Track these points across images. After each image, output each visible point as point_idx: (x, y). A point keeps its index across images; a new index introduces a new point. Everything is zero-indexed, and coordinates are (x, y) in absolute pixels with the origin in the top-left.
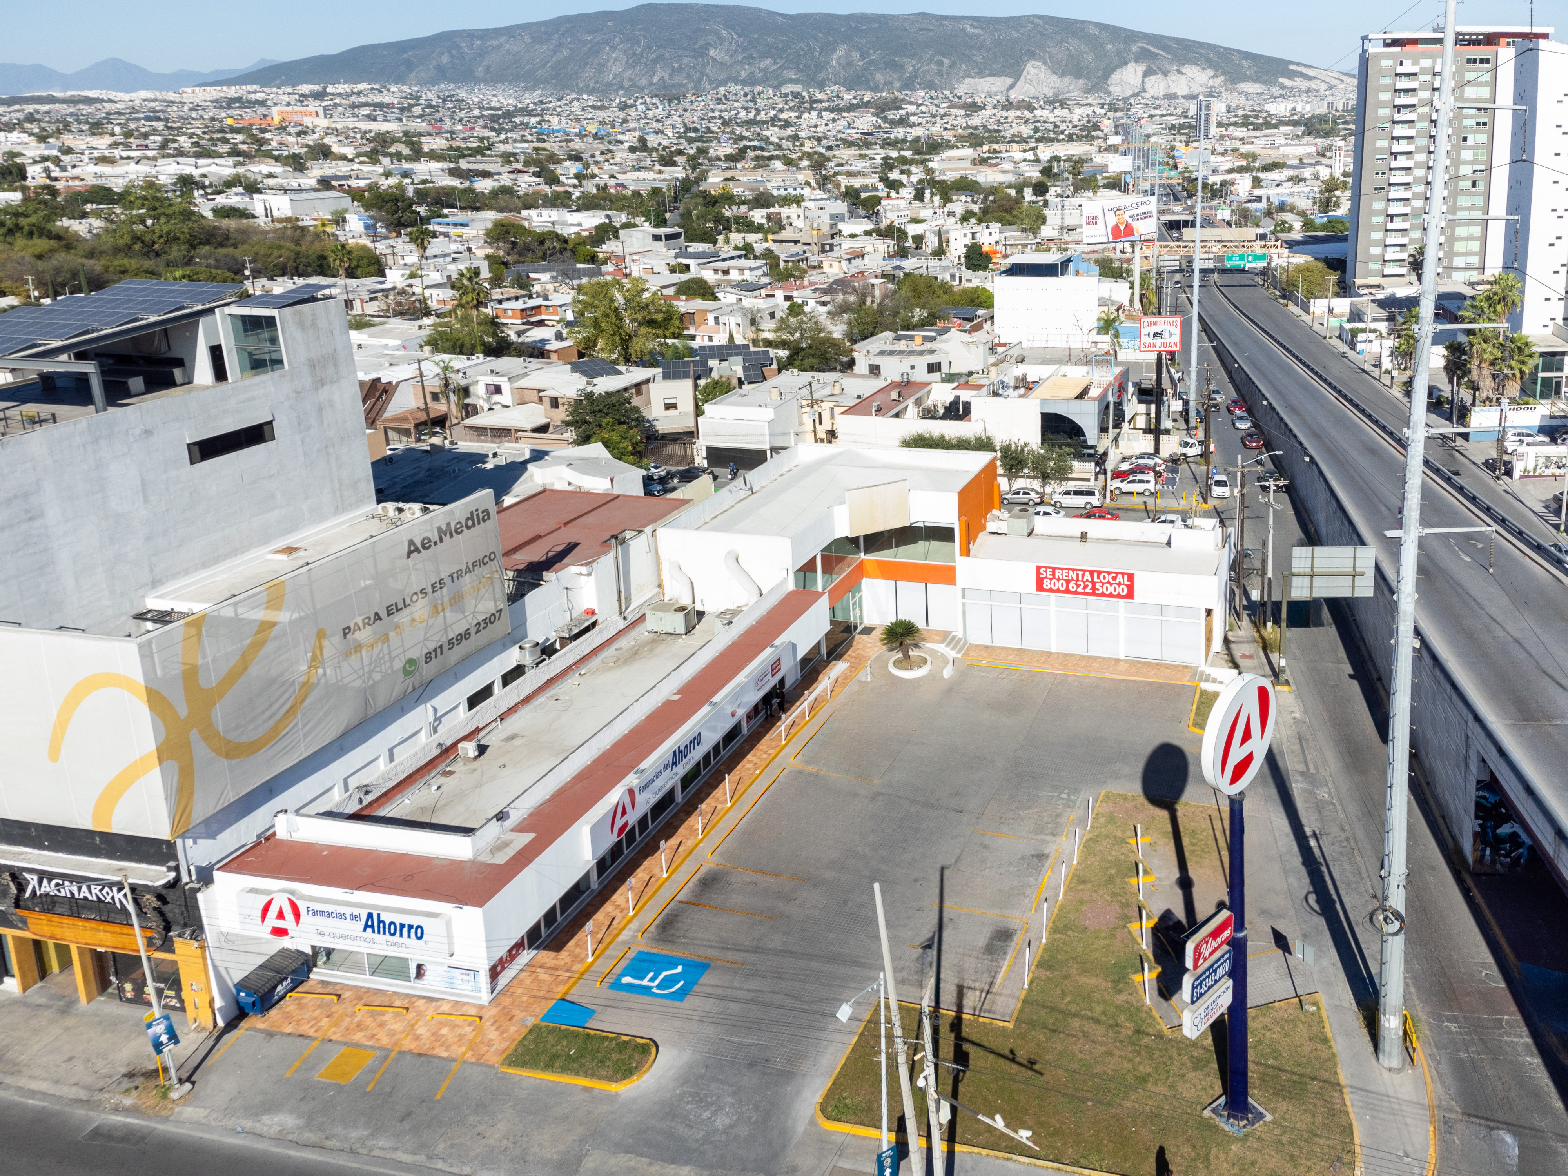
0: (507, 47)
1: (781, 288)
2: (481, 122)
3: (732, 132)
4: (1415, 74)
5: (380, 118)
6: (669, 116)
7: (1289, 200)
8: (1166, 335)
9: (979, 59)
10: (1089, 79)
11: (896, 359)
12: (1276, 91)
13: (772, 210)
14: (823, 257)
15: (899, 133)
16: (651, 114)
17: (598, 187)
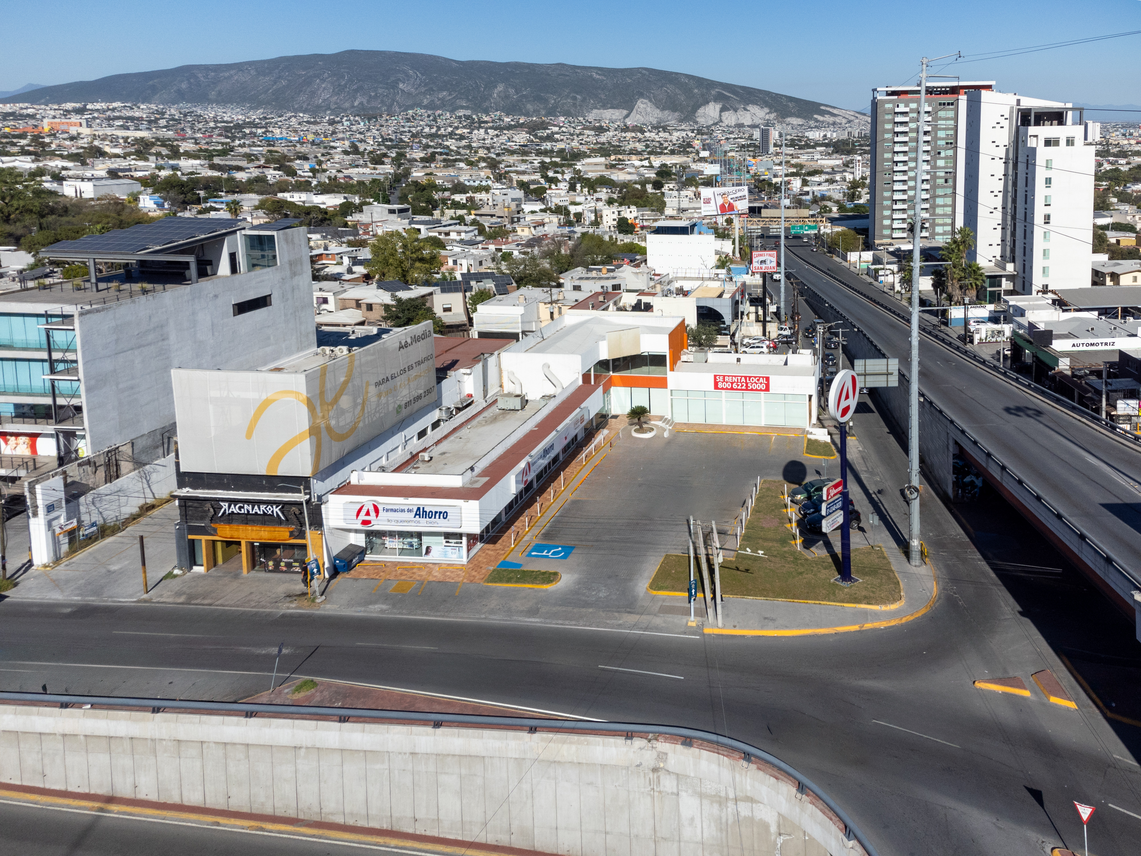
0: (236, 78)
1: (492, 244)
2: (217, 132)
3: (420, 142)
4: (907, 113)
5: (132, 128)
6: (369, 130)
7: (828, 194)
8: (768, 262)
9: (603, 97)
10: (682, 112)
11: (591, 282)
12: (812, 123)
13: (468, 195)
14: (515, 225)
15: (547, 146)
16: (354, 128)
17: (330, 178)
